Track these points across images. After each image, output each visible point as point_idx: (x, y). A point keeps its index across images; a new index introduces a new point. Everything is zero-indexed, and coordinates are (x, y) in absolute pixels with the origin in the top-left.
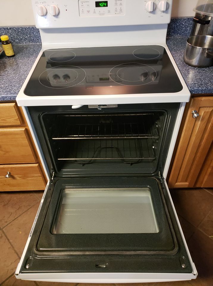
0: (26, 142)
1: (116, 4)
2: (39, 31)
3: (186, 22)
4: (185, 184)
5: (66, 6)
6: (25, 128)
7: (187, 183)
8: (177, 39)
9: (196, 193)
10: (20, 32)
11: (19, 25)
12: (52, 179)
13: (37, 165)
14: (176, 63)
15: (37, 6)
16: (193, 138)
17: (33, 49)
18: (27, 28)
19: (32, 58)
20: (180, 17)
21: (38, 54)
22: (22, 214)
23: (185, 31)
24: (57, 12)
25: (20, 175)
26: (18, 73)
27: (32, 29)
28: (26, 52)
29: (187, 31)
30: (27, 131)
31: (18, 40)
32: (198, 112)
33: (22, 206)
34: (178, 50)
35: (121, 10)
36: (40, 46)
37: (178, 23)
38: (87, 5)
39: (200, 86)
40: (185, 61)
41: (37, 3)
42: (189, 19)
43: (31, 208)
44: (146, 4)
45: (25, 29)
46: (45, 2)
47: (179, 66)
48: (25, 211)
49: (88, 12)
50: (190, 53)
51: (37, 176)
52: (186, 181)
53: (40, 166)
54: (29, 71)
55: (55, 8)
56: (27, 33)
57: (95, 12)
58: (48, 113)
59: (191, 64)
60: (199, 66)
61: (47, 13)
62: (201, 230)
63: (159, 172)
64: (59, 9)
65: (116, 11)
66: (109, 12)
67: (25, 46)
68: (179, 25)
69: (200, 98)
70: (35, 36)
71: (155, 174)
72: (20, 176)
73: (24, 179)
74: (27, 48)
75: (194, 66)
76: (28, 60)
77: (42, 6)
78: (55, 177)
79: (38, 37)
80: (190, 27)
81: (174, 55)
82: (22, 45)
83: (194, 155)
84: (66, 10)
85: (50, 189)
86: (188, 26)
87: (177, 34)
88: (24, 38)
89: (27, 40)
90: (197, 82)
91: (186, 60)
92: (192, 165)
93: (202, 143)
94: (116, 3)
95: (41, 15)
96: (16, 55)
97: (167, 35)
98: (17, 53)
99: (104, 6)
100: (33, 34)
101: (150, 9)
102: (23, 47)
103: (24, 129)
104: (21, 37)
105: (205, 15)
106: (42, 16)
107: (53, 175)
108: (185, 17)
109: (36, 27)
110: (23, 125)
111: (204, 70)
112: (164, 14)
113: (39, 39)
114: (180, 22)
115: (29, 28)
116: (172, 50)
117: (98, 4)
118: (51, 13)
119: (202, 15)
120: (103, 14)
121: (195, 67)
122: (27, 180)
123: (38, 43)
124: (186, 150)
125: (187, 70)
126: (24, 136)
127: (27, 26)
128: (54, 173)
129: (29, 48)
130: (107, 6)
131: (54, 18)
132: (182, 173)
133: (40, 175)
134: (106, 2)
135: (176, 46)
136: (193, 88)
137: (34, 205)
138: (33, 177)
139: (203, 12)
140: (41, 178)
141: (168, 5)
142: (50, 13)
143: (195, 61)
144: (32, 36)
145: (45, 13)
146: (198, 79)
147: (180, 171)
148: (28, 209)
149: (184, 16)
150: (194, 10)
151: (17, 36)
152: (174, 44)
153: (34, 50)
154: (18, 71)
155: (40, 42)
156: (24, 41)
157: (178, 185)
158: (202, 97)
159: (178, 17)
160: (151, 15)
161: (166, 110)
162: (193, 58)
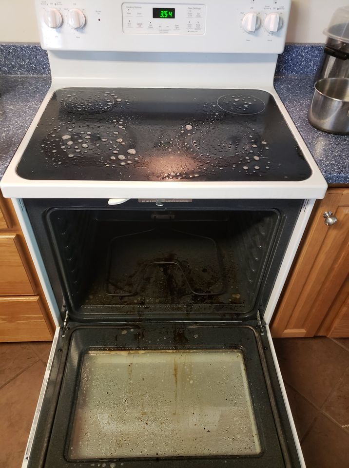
0: (17, 259)
1: (190, 15)
2: (47, 54)
3: (307, 52)
4: (301, 332)
5: (98, 12)
6: (15, 234)
7: (303, 331)
8: (291, 81)
9: (316, 344)
10: (12, 54)
11: (11, 41)
12: (65, 324)
13: (37, 298)
14: (294, 123)
15: (44, 9)
16: (322, 258)
17: (35, 85)
18: (24, 47)
19: (32, 103)
20: (298, 44)
21: (44, 95)
22: (6, 384)
23: (304, 68)
24: (82, 22)
25: (4, 315)
26: (5, 131)
27: (34, 50)
28: (21, 90)
29: (308, 68)
30: (20, 240)
31: (8, 67)
32: (335, 214)
33: (6, 369)
34: (296, 101)
35: (198, 26)
36: (48, 81)
37: (294, 53)
38: (138, 14)
39: (342, 171)
40: (310, 122)
41: (44, 3)
42: (314, 47)
43: (22, 372)
44: (243, 18)
45: (21, 48)
46: (60, 3)
47: (301, 131)
48: (12, 380)
49: (140, 25)
50: (321, 109)
51: (35, 317)
52: (302, 327)
53: (42, 301)
54: (28, 128)
55: (78, 14)
56: (24, 55)
57: (151, 27)
58: (61, 209)
59: (321, 128)
60: (337, 133)
61: (63, 22)
62: (327, 414)
63: (258, 312)
64: (85, 17)
65: (190, 26)
66: (177, 27)
67: (20, 80)
68: (296, 56)
69: (339, 191)
70: (39, 63)
71: (251, 315)
72: (3, 317)
73: (11, 321)
74: (23, 83)
75: (326, 132)
76: (26, 106)
77: (54, 9)
78: (69, 319)
79: (44, 64)
80: (315, 61)
81: (289, 110)
82: (15, 77)
83: (321, 286)
84: (99, 20)
85: (61, 350)
86: (311, 60)
87: (292, 72)
88: (18, 65)
89: (24, 68)
90: (335, 162)
91: (313, 119)
92: (316, 300)
93: (336, 266)
94: (190, 12)
95: (52, 26)
96: (3, 95)
97: (276, 73)
98: (4, 92)
99: (169, 17)
100: (36, 58)
101: (250, 27)
102: (16, 81)
103: (14, 236)
104: (13, 63)
105: (346, 44)
106: (54, 28)
107: (67, 316)
108: (306, 44)
109: (40, 47)
110: (12, 229)
111: (345, 140)
112: (273, 37)
113: (46, 68)
114: (297, 52)
115: (28, 47)
116: (285, 100)
117: (157, 13)
118: (71, 22)
119: (340, 42)
120: (166, 31)
121: (328, 132)
122: (18, 324)
123: (45, 75)
124: (308, 276)
125: (316, 139)
126: (14, 248)
127: (25, 43)
128: (67, 312)
129: (27, 84)
130: (173, 17)
131: (77, 33)
132: (296, 314)
133: (42, 315)
134: (173, 10)
135: (292, 93)
136: (330, 174)
137: (29, 367)
138: (28, 318)
139: (341, 38)
140: (43, 322)
141: (281, 22)
142: (68, 23)
143: (328, 123)
144: (34, 62)
145: (59, 21)
146: (336, 156)
147: (293, 311)
148: (17, 375)
149: (305, 42)
150: (324, 33)
151: (5, 61)
152: (288, 90)
153: (37, 88)
154: (5, 128)
155: (49, 73)
156: (19, 69)
157: (288, 333)
158: (343, 189)
159: (294, 44)
160: (251, 37)
161: (278, 210)
162: (326, 118)
